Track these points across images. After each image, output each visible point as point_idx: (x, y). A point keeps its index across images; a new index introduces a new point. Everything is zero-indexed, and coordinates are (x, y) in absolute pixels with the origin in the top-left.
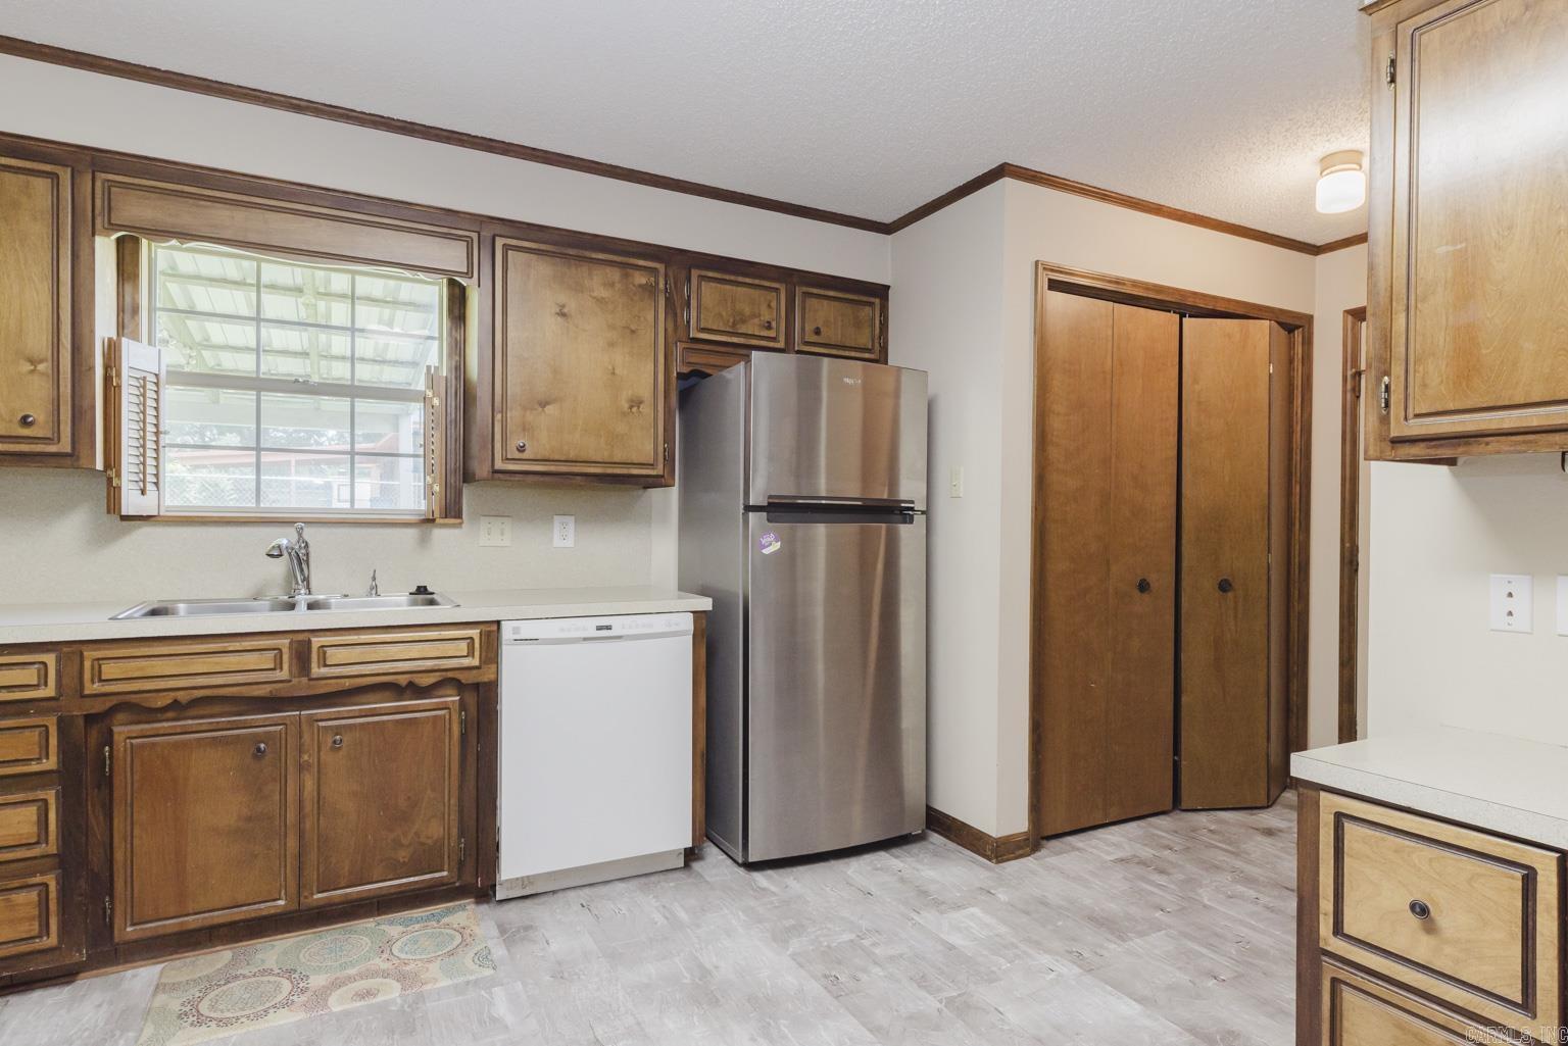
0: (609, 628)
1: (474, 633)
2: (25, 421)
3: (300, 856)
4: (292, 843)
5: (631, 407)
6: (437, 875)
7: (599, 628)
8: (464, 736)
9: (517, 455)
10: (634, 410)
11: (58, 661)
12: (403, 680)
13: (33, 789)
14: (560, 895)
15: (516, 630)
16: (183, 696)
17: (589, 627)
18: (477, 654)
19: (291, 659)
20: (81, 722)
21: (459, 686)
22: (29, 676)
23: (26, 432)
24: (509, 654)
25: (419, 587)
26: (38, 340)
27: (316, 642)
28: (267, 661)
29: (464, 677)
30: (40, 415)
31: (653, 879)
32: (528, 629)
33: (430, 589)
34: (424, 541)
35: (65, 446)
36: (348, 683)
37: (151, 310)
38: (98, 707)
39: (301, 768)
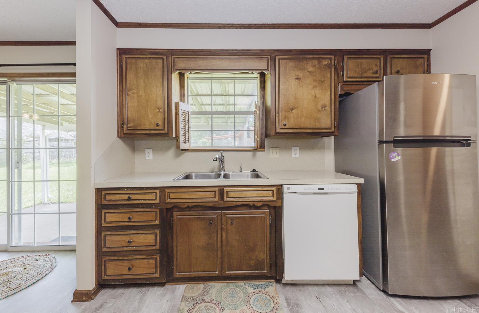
0: (323, 189)
1: (274, 189)
2: (157, 125)
3: (222, 258)
6: (263, 271)
7: (319, 189)
8: (270, 224)
9: (284, 127)
10: (323, 109)
11: (160, 192)
12: (251, 204)
13: (154, 229)
15: (288, 189)
16: (190, 204)
17: (315, 188)
18: (275, 196)
19: (218, 195)
20: (165, 210)
21: (269, 206)
22: (152, 196)
23: (158, 128)
24: (286, 197)
25: (253, 170)
26: (160, 104)
27: (226, 189)
28: (212, 195)
30: (160, 123)
32: (293, 188)
34: (254, 156)
35: (166, 131)
36: (235, 204)
39: (222, 229)
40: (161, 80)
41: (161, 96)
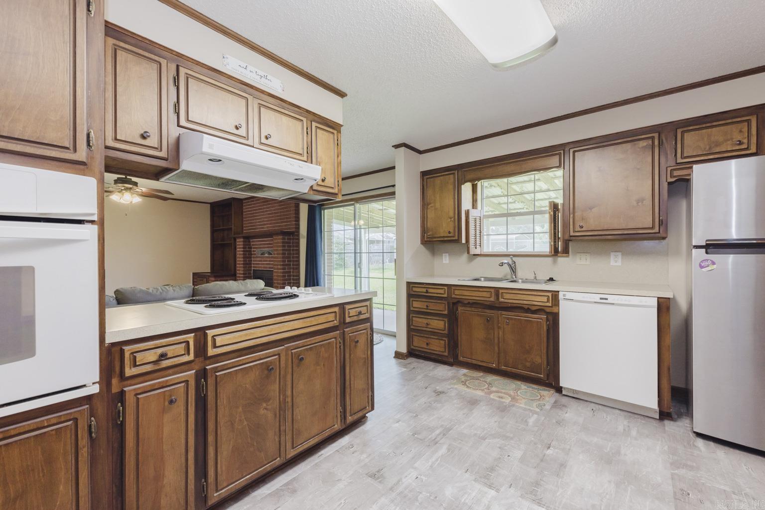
0: (606, 299)
1: (550, 295)
2: (449, 233)
3: (499, 353)
4: (496, 348)
5: (638, 203)
6: (540, 375)
7: (601, 299)
8: (548, 331)
9: (580, 230)
10: (640, 204)
11: (448, 288)
12: (526, 307)
13: (443, 318)
14: (588, 403)
15: (564, 295)
16: (471, 301)
17: (597, 298)
18: (551, 302)
19: (494, 295)
20: (451, 304)
21: (547, 313)
22: (442, 291)
23: (449, 235)
24: (562, 303)
25: (550, 278)
26: (451, 214)
27: (501, 291)
28: (488, 295)
29: (548, 310)
30: (452, 231)
31: (636, 416)
32: (569, 295)
33: (554, 279)
34: (555, 262)
35: (456, 238)
36: (515, 305)
37: (482, 199)
38: (455, 301)
39: (499, 328)
40: (452, 193)
41: (453, 206)
